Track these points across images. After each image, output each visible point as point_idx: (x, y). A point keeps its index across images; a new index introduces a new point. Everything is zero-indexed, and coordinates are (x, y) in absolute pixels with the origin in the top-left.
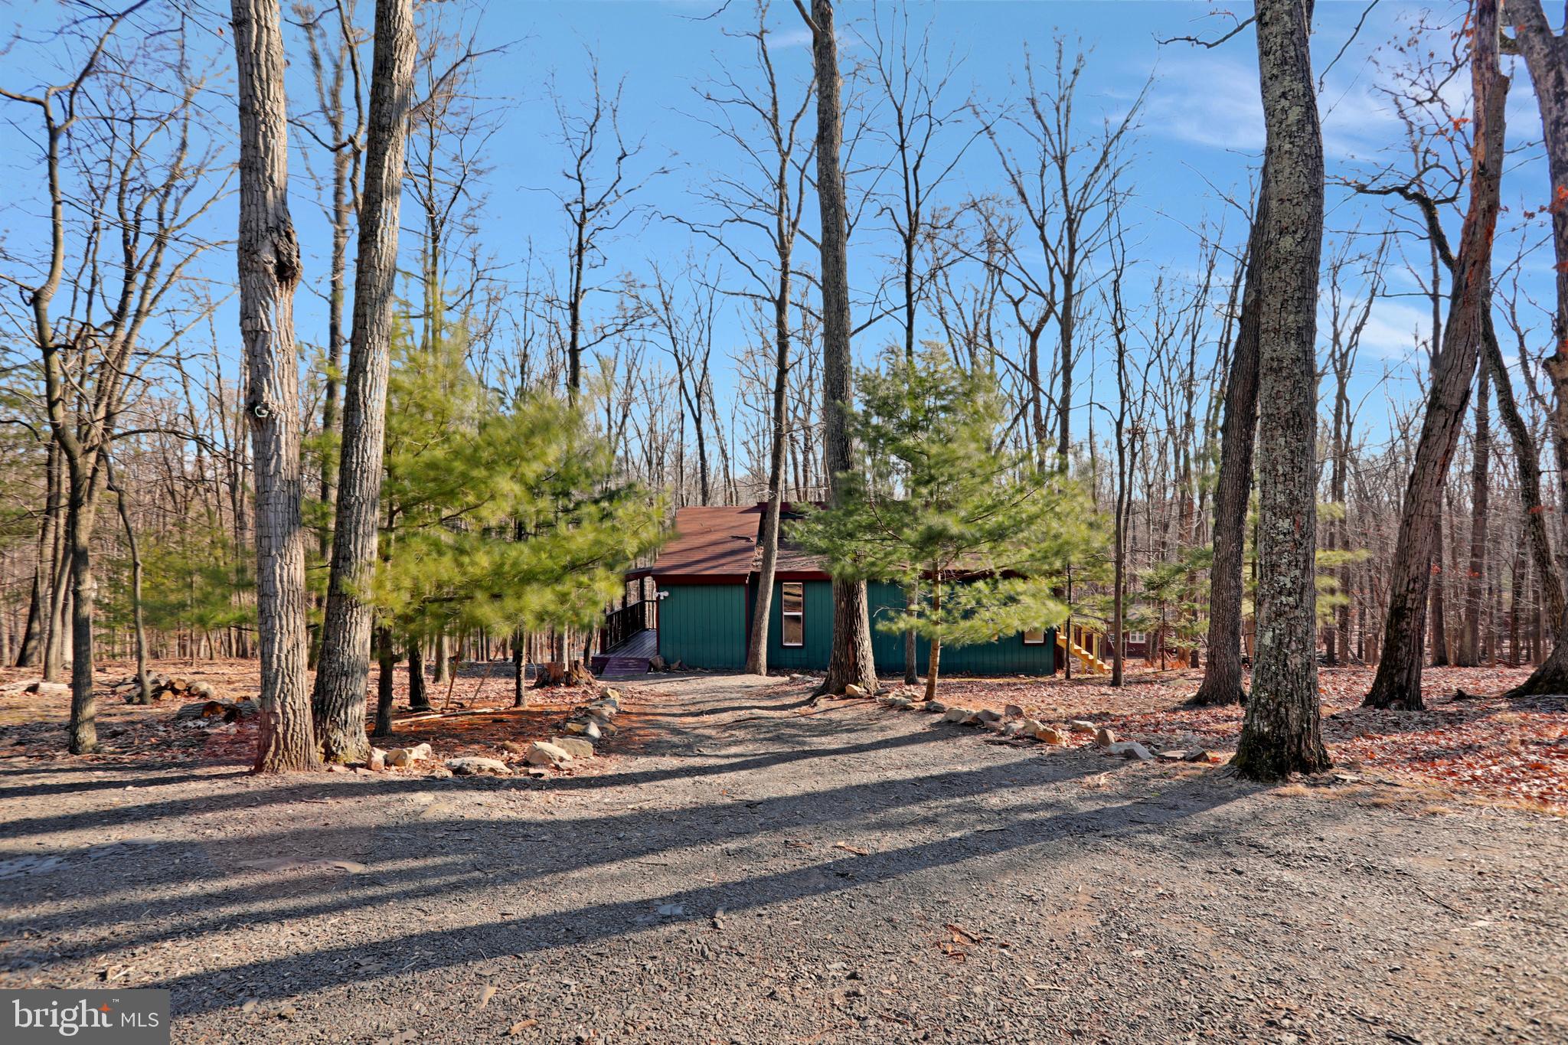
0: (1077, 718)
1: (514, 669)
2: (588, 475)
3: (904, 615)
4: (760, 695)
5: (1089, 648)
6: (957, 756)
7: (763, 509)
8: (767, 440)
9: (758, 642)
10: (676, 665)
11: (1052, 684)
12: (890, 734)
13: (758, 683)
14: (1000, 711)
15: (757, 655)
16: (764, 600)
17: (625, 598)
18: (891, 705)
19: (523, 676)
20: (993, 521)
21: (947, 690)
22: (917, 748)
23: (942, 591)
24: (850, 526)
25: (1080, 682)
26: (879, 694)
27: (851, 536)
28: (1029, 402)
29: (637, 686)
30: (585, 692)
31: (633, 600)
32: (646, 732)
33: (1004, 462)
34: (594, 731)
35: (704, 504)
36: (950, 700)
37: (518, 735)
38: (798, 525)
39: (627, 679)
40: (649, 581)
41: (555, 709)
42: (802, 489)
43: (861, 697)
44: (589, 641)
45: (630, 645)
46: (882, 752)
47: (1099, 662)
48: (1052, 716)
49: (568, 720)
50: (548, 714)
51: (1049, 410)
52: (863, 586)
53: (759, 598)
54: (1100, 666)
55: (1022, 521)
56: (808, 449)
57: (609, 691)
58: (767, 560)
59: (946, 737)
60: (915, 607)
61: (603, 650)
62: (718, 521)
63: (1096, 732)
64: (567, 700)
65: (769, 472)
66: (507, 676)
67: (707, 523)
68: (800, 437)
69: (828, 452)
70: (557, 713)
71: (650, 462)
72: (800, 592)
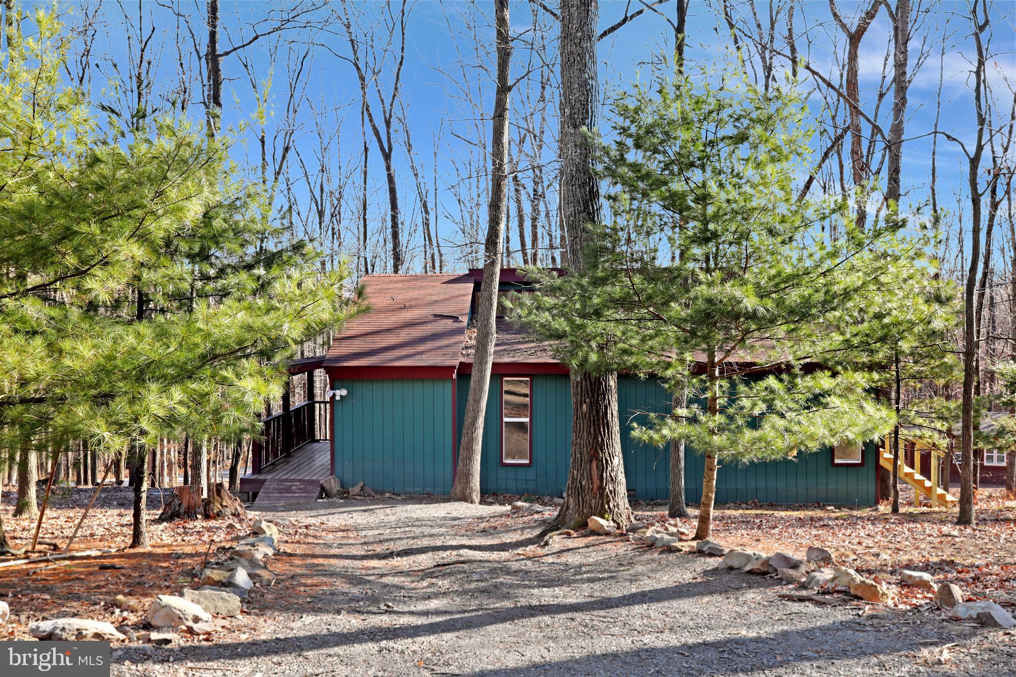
0: (908, 567)
1: (131, 495)
2: (237, 232)
3: (669, 421)
4: (471, 532)
5: (925, 471)
6: (739, 615)
7: (477, 277)
8: (483, 185)
9: (469, 459)
10: (356, 490)
11: (874, 521)
12: (648, 585)
13: (469, 513)
14: (800, 555)
15: (468, 475)
16: (478, 401)
17: (286, 398)
18: (651, 545)
19: (143, 504)
20: (794, 297)
21: (728, 524)
22: (685, 604)
23: (719, 388)
24: (596, 300)
25: (912, 518)
26: (634, 530)
27: (597, 314)
28: (845, 131)
29: (303, 518)
30: (231, 526)
31: (298, 401)
32: (315, 580)
33: (810, 213)
34: (241, 577)
35: (396, 271)
36: (731, 539)
37: (137, 588)
38: (526, 298)
39: (288, 508)
40: (320, 375)
41: (188, 550)
42: (529, 252)
43: (608, 534)
44: (236, 456)
45: (294, 462)
46: (637, 609)
47: (940, 491)
48: (873, 563)
49: (206, 564)
50: (179, 557)
51: (872, 142)
52: (612, 382)
53: (471, 397)
54: (942, 497)
55: (835, 296)
56: (537, 196)
57: (264, 525)
58: (481, 346)
59: (725, 591)
60: (682, 412)
61: (257, 469)
62: (415, 294)
63: (936, 587)
64: (205, 538)
65: (484, 225)
66: (121, 505)
67: (401, 297)
68: (527, 179)
69: (566, 200)
70: (191, 556)
71: (321, 214)
72: (527, 391)
